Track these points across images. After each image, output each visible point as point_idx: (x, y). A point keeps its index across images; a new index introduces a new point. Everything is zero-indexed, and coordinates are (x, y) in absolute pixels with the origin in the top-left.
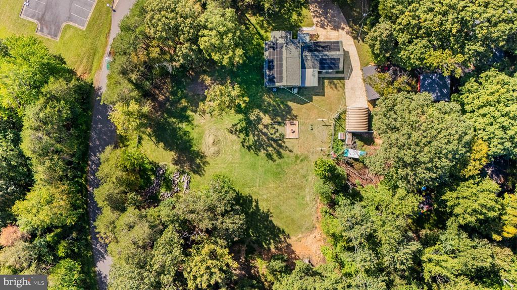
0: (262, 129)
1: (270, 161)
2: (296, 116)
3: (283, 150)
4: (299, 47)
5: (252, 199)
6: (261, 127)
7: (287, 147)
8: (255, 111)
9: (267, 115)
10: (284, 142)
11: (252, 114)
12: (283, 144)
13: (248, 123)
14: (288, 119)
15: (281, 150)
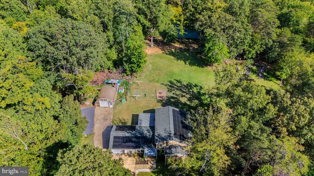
0: (186, 95)
1: (178, 80)
2: (158, 102)
3: (168, 85)
4: (157, 136)
5: (189, 65)
6: (188, 96)
7: (166, 86)
8: (194, 105)
9: (183, 102)
10: (168, 88)
11: (197, 103)
12: (169, 87)
13: (199, 98)
14: (165, 100)
15: (170, 84)
